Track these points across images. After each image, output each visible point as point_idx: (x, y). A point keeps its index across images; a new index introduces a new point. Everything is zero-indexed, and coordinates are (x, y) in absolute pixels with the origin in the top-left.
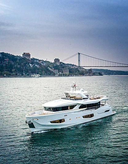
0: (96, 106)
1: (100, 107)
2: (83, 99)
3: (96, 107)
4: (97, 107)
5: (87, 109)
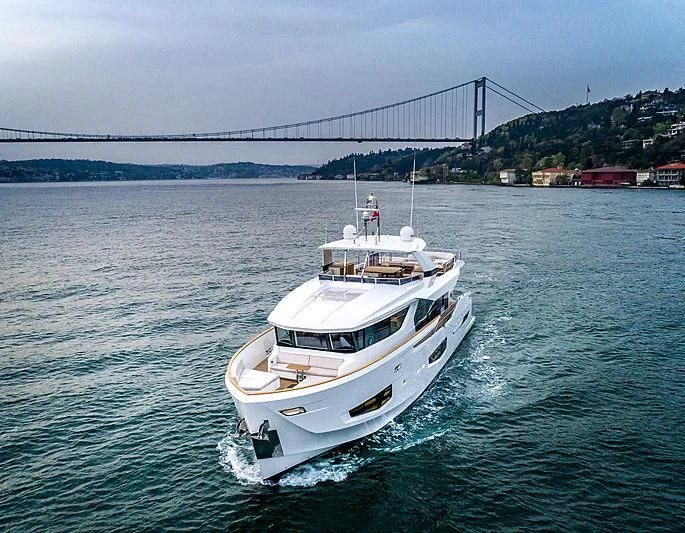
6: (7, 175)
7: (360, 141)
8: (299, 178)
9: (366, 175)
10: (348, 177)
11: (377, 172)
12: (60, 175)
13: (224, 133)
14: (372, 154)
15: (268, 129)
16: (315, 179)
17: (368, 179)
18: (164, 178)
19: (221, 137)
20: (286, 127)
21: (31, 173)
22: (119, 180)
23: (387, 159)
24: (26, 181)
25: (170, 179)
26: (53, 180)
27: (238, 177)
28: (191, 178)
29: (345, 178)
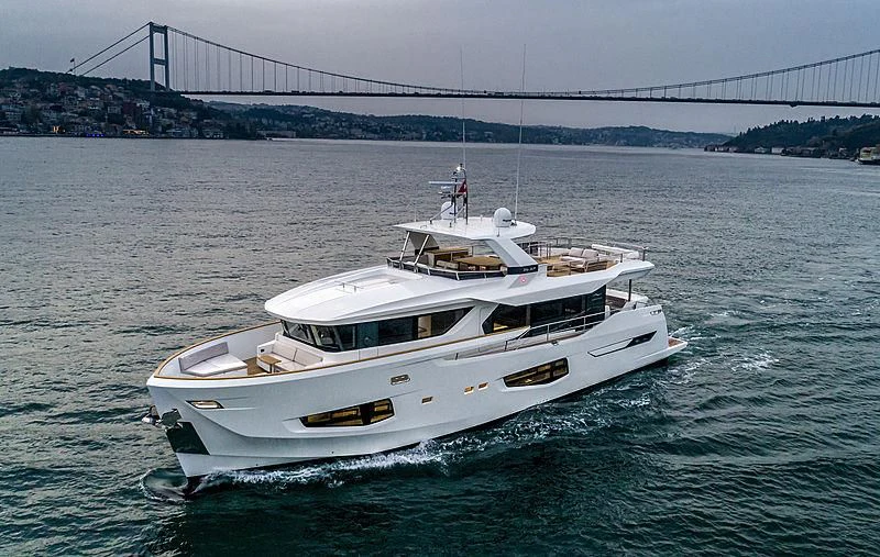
0: (582, 311)
1: (602, 318)
2: (512, 271)
3: (581, 322)
4: (589, 320)
5: (530, 334)
6: (375, 132)
7: (793, 104)
8: (706, 150)
9: (798, 149)
10: (773, 150)
11: (816, 145)
12: (428, 134)
13: (616, 91)
14: (811, 122)
15: (670, 87)
16: (727, 151)
17: (800, 155)
18: (539, 142)
19: (613, 95)
20: (695, 84)
21: (397, 131)
22: (488, 142)
23: (833, 128)
24: (391, 139)
25: (546, 143)
26: (420, 139)
27: (627, 145)
28: (569, 143)
29: (770, 153)
